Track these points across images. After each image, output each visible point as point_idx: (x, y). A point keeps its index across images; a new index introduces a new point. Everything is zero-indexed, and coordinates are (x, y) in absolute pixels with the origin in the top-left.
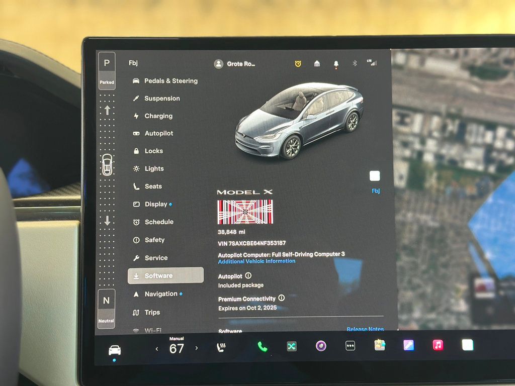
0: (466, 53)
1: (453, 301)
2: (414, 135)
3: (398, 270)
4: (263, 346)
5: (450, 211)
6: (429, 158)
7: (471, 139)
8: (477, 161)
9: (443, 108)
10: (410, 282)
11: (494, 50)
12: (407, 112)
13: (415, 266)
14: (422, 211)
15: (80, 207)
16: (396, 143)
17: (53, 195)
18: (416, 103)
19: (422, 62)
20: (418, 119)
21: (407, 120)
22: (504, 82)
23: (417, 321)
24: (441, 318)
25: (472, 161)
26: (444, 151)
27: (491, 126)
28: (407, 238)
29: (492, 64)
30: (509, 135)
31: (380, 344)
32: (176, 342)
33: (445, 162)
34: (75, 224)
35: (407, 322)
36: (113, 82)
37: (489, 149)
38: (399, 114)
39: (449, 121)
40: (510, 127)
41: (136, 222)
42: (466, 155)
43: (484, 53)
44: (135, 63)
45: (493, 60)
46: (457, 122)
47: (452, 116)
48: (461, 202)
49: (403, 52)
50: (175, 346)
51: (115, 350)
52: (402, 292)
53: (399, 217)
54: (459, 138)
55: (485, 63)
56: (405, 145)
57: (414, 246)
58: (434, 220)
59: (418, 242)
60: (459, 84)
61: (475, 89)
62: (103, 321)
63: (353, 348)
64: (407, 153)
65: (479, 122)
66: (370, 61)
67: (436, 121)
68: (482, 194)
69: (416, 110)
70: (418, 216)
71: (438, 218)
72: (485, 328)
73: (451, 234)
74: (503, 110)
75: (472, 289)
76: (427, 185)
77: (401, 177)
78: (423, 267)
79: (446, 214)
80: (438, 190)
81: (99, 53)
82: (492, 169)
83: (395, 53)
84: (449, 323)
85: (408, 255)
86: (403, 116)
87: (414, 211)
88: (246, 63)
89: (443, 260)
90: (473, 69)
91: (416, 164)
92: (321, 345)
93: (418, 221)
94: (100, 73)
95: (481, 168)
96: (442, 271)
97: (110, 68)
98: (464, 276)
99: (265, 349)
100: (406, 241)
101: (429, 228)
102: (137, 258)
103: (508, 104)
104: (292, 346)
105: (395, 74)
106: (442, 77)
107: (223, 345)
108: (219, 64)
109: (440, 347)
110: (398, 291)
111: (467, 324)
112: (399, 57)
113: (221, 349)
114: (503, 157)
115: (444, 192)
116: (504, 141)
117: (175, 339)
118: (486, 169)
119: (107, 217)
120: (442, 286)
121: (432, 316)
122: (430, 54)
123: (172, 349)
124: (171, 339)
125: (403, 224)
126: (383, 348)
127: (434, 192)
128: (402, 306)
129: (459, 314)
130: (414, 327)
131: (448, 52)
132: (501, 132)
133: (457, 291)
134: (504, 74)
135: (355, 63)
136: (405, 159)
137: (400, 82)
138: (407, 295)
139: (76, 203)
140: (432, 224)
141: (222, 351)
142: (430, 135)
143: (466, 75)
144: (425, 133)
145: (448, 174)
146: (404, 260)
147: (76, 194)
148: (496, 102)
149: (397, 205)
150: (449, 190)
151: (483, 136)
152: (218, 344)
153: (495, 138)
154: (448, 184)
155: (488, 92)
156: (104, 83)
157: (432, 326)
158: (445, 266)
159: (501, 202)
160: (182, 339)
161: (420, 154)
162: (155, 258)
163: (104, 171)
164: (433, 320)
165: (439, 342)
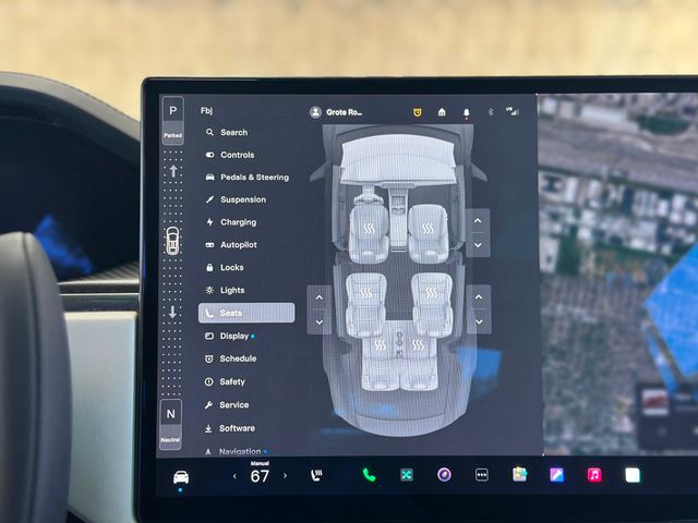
0: (635, 100)
1: (614, 419)
2: (567, 205)
3: (544, 379)
4: (370, 474)
5: (611, 303)
6: (585, 235)
7: (639, 210)
8: (648, 240)
9: (604, 170)
10: (559, 394)
11: (671, 95)
12: (557, 175)
13: (565, 374)
14: (575, 303)
15: (138, 294)
16: (543, 215)
17: (104, 279)
18: (569, 164)
19: (578, 111)
20: (572, 183)
21: (558, 185)
22: (683, 136)
23: (568, 444)
24: (599, 441)
25: (641, 239)
26: (604, 226)
27: (666, 194)
28: (555, 338)
29: (668, 114)
30: (689, 206)
31: (519, 473)
32: (259, 468)
33: (606, 240)
34: (131, 316)
35: (555, 445)
36: (180, 136)
37: (663, 223)
38: (546, 178)
39: (611, 187)
40: (691, 195)
41: (209, 359)
42: (633, 231)
43: (658, 100)
44: (209, 111)
45: (670, 109)
46: (622, 188)
47: (616, 181)
48: (626, 292)
49: (553, 97)
50: (258, 472)
51: (181, 478)
52: (548, 407)
53: (545, 311)
54: (624, 208)
55: (659, 113)
56: (555, 217)
57: (565, 348)
58: (590, 314)
59: (570, 342)
60: (626, 139)
61: (646, 146)
62: (167, 440)
63: (485, 478)
64: (557, 228)
65: (650, 188)
66: (511, 109)
67: (595, 186)
68: (653, 281)
69: (569, 173)
70: (570, 309)
71: (596, 311)
72: (655, 454)
73: (613, 332)
74: (681, 173)
75: (639, 403)
76: (583, 269)
77: (549, 259)
78: (577, 375)
79: (606, 306)
80: (597, 277)
81: (163, 98)
82: (667, 250)
83: (542, 99)
84: (609, 446)
85: (557, 359)
86: (552, 180)
87: (566, 302)
88: (351, 112)
89: (602, 365)
90: (643, 121)
91: (568, 241)
92: (445, 473)
93: (570, 316)
94: (164, 124)
95: (652, 248)
96: (601, 380)
97: (176, 117)
98: (629, 387)
99: (372, 479)
100: (554, 342)
101: (584, 325)
103: (689, 166)
104: (407, 475)
105: (543, 126)
106: (603, 130)
107: (319, 473)
108: (316, 113)
109: (597, 477)
110: (543, 406)
111: (632, 448)
112: (548, 105)
113: (316, 477)
114: (681, 233)
115: (604, 279)
116: (682, 213)
117: (258, 464)
118: (659, 249)
119: (173, 307)
120: (600, 400)
121: (588, 438)
122: (589, 101)
123: (254, 476)
124: (252, 464)
125: (552, 319)
126: (524, 479)
127: (591, 277)
128: (549, 424)
129: (621, 435)
130: (564, 451)
131: (610, 97)
132: (679, 201)
133: (620, 405)
134: (684, 127)
135: (491, 112)
136: (554, 236)
137: (548, 136)
138: (556, 411)
139: (133, 288)
140: (587, 319)
141: (318, 479)
142: (587, 205)
143: (634, 127)
144: (581, 201)
145: (610, 255)
146: (552, 366)
147: (134, 277)
148: (671, 163)
149: (543, 294)
150: (611, 276)
151: (656, 206)
152: (312, 471)
153: (670, 209)
154: (609, 268)
155: (662, 150)
156: (169, 136)
157: (587, 451)
158: (605, 373)
159: (678, 292)
160: (267, 464)
161: (574, 230)
163: (168, 249)
164: (588, 443)
165: (596, 472)
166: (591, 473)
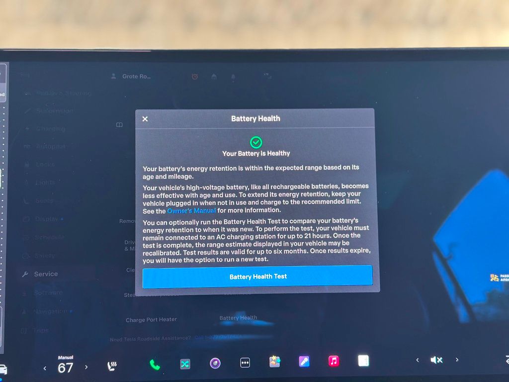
4: (155, 364)
31: (275, 361)
32: (65, 361)
36: (3, 94)
50: (64, 365)
51: (1, 370)
63: (247, 365)
88: (141, 76)
92: (216, 363)
97: (1, 80)
99: (157, 368)
102: (26, 274)
104: (185, 364)
107: (114, 364)
108: (114, 77)
109: (335, 363)
113: (112, 368)
117: (64, 358)
123: (61, 368)
124: (60, 358)
126: (278, 365)
141: (113, 370)
152: (109, 363)
160: (71, 358)
162: (45, 274)
165: (334, 359)
166: (331, 359)
